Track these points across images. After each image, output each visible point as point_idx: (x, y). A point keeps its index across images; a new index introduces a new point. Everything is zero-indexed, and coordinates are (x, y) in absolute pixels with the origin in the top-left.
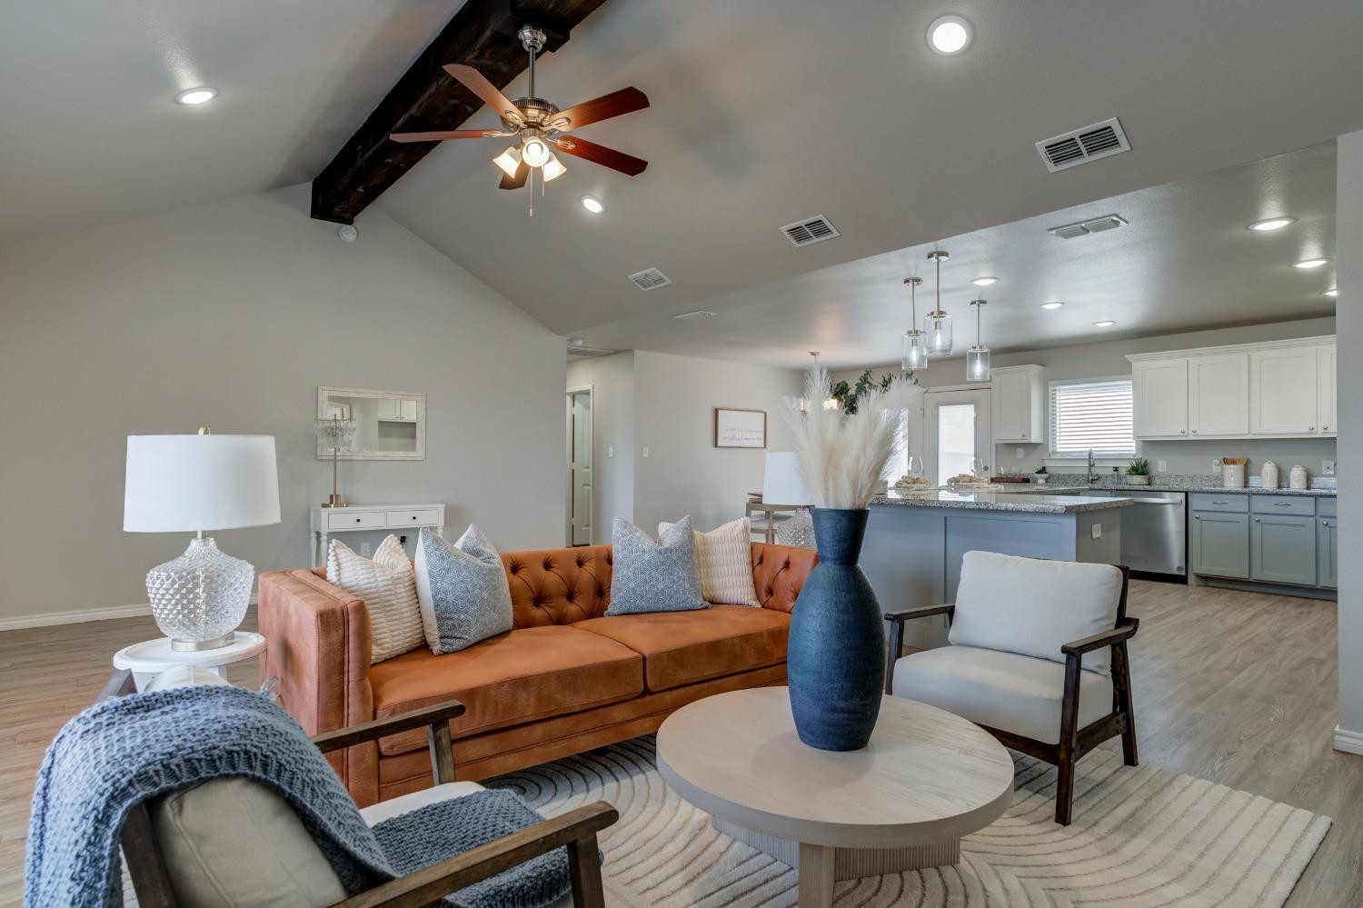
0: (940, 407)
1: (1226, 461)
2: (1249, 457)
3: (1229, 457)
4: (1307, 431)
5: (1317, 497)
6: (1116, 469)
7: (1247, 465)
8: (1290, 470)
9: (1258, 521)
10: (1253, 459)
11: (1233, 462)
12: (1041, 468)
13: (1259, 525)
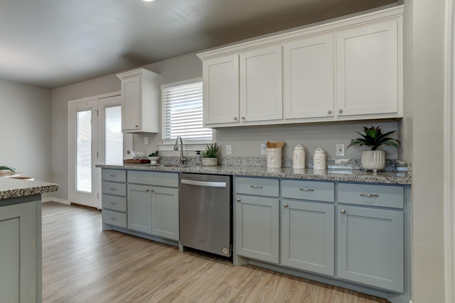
0: (107, 109)
1: (269, 145)
2: (287, 142)
3: (272, 142)
4: (326, 115)
5: (336, 182)
6: (198, 153)
7: (284, 148)
8: (314, 153)
9: (286, 206)
10: (289, 143)
11: (274, 146)
12: (155, 152)
13: (287, 210)
